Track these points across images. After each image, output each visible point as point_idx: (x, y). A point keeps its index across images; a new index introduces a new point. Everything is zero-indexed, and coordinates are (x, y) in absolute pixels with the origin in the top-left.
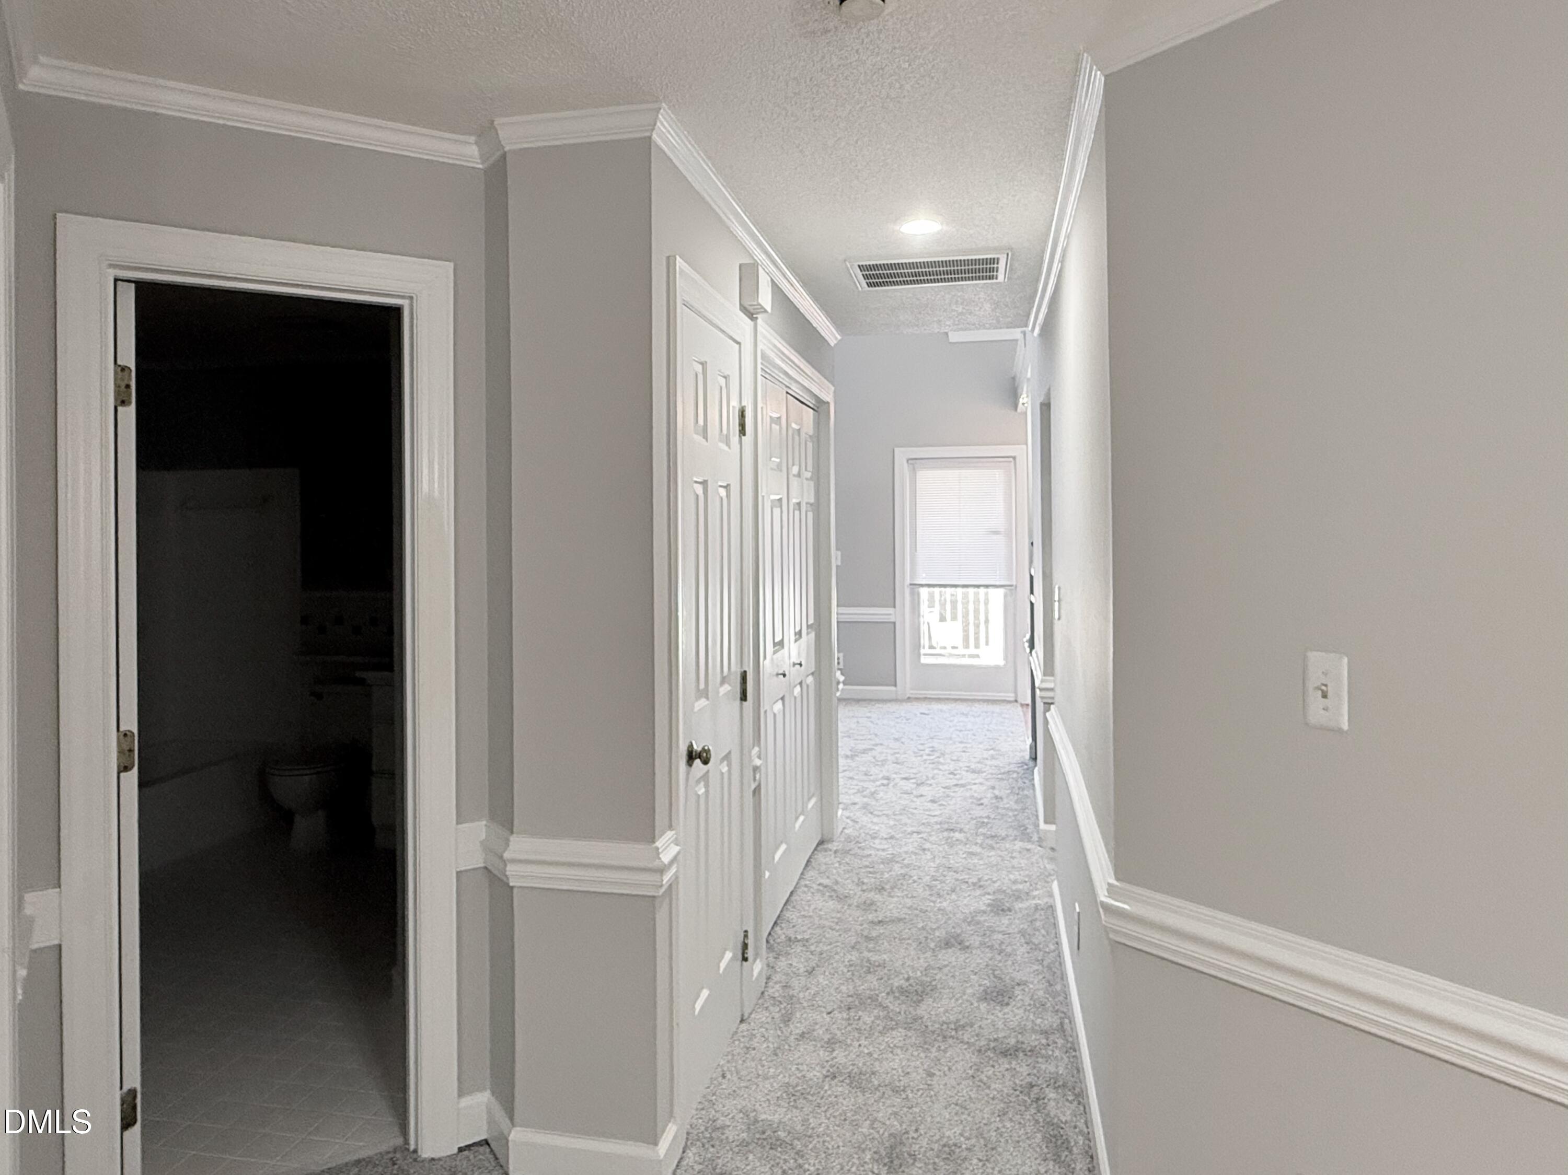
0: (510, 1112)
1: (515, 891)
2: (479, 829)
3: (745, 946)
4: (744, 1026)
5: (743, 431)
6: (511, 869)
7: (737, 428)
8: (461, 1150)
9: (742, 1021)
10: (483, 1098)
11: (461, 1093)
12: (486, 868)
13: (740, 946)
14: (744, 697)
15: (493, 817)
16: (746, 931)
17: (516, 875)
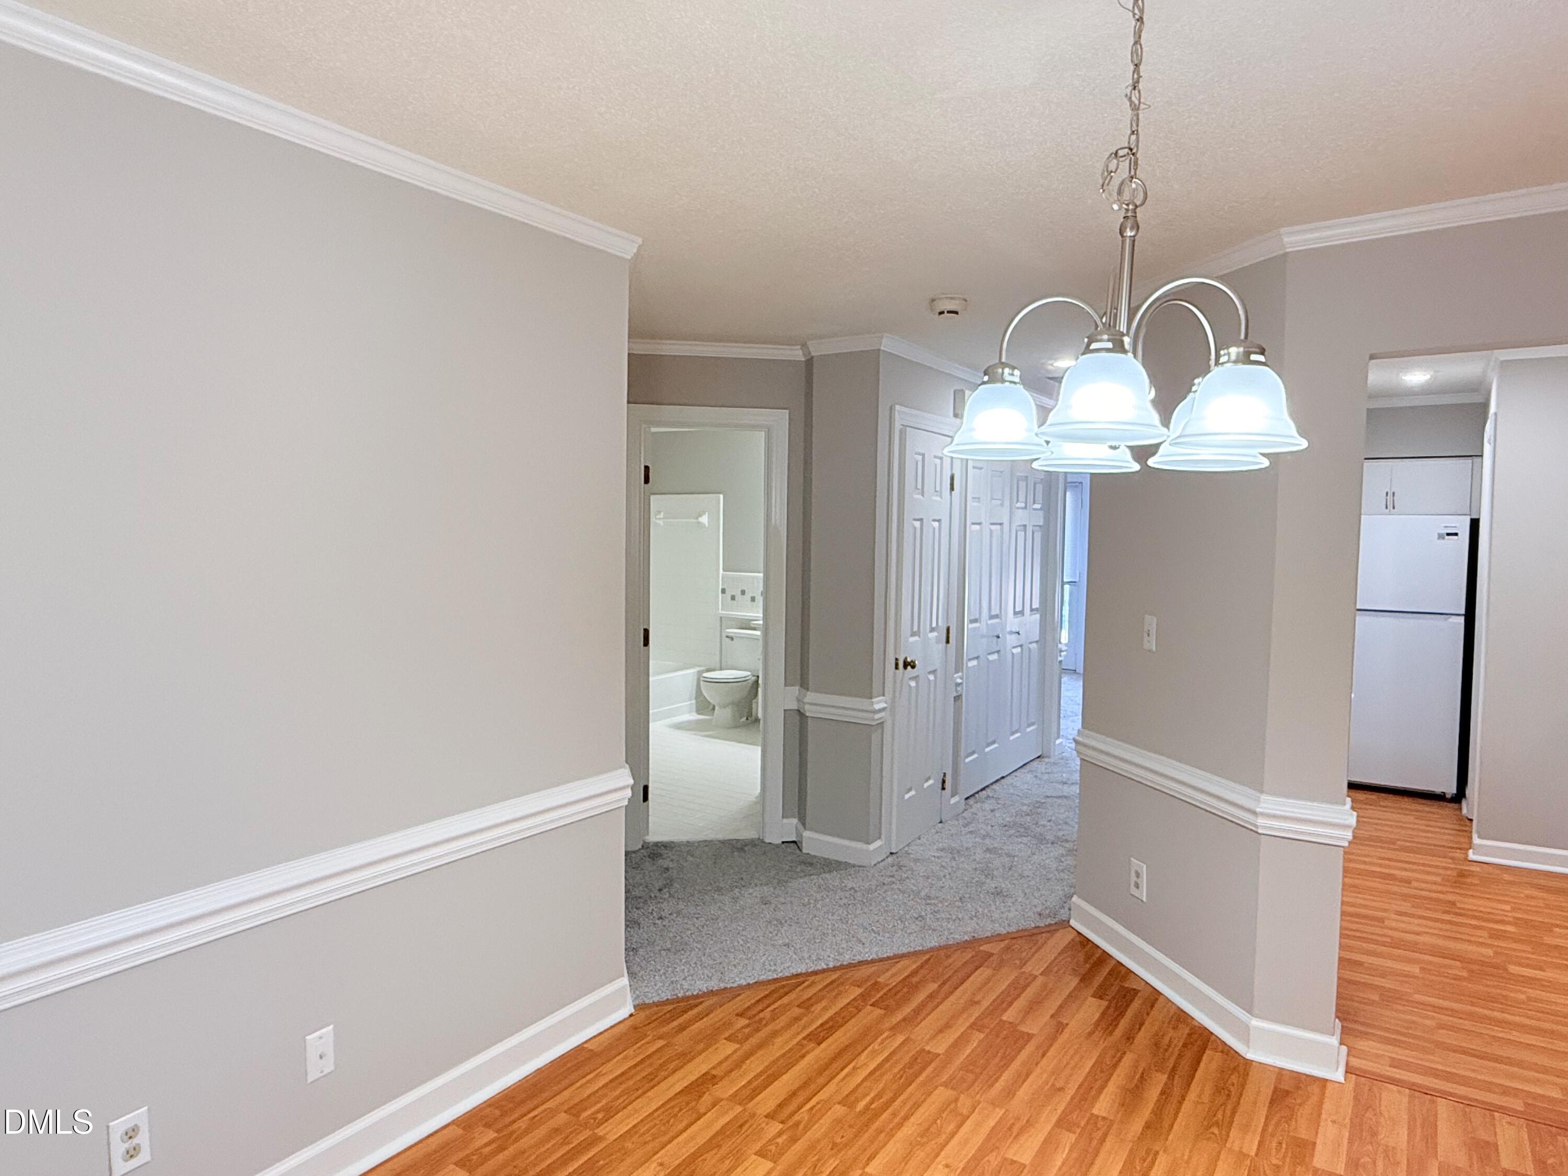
0: (804, 824)
1: (809, 720)
2: (796, 689)
3: (944, 782)
4: (940, 825)
5: (952, 489)
6: (807, 707)
7: (949, 486)
8: (783, 842)
9: (941, 822)
10: (795, 821)
11: (783, 817)
12: (798, 711)
13: (941, 781)
14: (948, 642)
15: (801, 686)
16: (945, 774)
17: (809, 711)
